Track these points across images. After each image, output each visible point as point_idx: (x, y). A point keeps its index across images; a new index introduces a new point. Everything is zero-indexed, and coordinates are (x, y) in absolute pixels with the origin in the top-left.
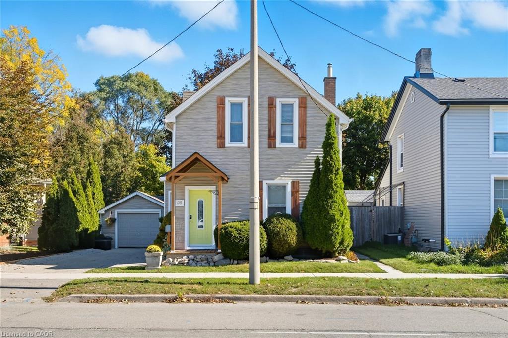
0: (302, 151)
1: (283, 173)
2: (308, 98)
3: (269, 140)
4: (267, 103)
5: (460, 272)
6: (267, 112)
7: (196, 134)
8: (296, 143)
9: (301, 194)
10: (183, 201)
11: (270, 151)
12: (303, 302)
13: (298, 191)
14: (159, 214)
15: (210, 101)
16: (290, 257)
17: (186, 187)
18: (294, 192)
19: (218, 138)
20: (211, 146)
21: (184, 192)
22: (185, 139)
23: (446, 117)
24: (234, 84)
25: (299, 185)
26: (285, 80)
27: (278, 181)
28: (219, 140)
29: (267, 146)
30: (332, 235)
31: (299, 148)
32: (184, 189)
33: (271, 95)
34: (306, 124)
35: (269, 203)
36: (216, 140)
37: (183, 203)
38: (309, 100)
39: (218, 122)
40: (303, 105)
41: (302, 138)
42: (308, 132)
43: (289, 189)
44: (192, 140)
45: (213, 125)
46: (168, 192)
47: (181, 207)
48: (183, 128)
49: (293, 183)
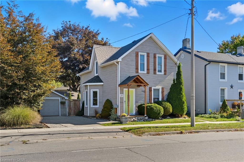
0: (165, 76)
1: (159, 84)
2: (167, 55)
3: (154, 71)
4: (153, 56)
5: (226, 121)
6: (153, 59)
7: (128, 67)
8: (163, 73)
9: (165, 93)
10: (123, 95)
11: (155, 75)
12: (217, 131)
13: (164, 91)
14: (59, 100)
15: (133, 53)
16: (168, 117)
17: (124, 89)
18: (163, 92)
19: (136, 69)
20: (134, 72)
21: (123, 91)
22: (124, 68)
23: (207, 66)
24: (141, 47)
25: (164, 89)
26: (159, 47)
27: (157, 87)
28: (136, 70)
29: (153, 73)
30: (184, 108)
31: (164, 75)
32: (123, 90)
33: (155, 53)
34: (166, 65)
35: (154, 96)
36: (135, 70)
37: (123, 96)
38: (167, 56)
39: (136, 62)
40: (165, 58)
41: (165, 71)
42: (167, 69)
43: (161, 91)
44: (126, 69)
45: (134, 63)
46: (91, 90)
47: (122, 97)
48: (123, 64)
49: (162, 88)
